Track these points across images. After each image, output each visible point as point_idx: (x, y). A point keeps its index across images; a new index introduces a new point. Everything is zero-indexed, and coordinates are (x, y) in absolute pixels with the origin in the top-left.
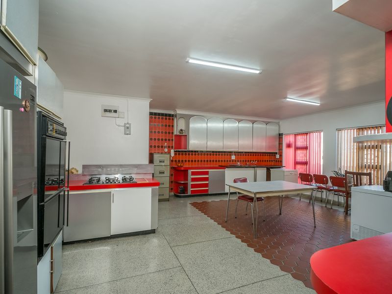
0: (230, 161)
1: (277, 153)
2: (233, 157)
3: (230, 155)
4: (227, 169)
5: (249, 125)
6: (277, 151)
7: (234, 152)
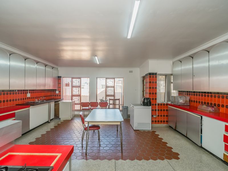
0: (26, 99)
1: (56, 90)
2: (29, 95)
3: (26, 93)
4: (31, 107)
5: (43, 68)
6: (57, 89)
7: (30, 90)
